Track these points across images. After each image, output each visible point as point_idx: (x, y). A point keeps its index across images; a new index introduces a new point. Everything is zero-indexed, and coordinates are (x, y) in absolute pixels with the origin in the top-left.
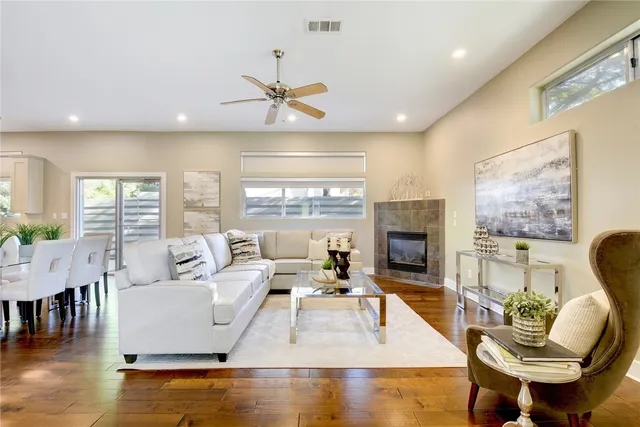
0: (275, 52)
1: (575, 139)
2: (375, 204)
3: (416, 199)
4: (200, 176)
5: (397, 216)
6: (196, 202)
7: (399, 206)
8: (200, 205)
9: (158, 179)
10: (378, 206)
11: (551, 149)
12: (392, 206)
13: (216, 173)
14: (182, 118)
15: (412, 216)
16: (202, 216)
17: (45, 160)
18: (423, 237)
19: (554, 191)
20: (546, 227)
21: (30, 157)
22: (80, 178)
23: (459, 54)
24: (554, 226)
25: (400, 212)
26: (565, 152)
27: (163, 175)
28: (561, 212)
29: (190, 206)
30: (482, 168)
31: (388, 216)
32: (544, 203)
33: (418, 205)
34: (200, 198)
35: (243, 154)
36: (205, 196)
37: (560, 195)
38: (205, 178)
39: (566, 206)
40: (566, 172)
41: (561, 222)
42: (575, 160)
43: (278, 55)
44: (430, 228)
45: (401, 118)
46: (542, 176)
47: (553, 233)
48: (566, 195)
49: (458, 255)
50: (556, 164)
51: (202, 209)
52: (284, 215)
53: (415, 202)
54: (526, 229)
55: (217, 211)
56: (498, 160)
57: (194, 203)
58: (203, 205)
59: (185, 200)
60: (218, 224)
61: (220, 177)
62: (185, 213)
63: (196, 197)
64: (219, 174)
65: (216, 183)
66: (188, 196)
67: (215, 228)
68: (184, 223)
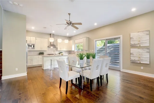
4: (139, 33)
6: (137, 44)
8: (139, 45)
9: (119, 38)
13: (147, 31)
16: (140, 50)
17: (89, 38)
21: (86, 37)
22: (96, 41)
27: (121, 36)
29: (133, 46)
34: (139, 43)
36: (141, 42)
38: (141, 34)
51: (140, 47)
55: (147, 48)
57: (136, 45)
58: (140, 46)
59: (131, 44)
60: (149, 54)
61: (150, 33)
62: (131, 49)
63: (136, 42)
64: (149, 31)
65: (147, 35)
66: (132, 43)
67: (147, 55)
68: (130, 53)
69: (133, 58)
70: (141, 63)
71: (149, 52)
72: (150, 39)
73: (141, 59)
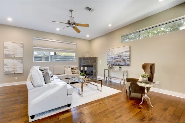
0: (71, 10)
1: (130, 47)
2: (79, 58)
3: (90, 57)
4: (14, 44)
5: (85, 61)
7: (86, 59)
8: (13, 56)
10: (80, 59)
11: (126, 48)
12: (84, 59)
13: (21, 44)
14: (10, 19)
15: (89, 61)
18: (92, 66)
19: (126, 57)
20: (125, 63)
23: (110, 25)
24: (126, 63)
25: (86, 60)
26: (128, 49)
28: (127, 60)
29: (7, 56)
30: (109, 51)
31: (83, 61)
32: (124, 59)
33: (91, 58)
35: (34, 38)
36: (16, 53)
37: (127, 57)
38: (15, 45)
39: (129, 59)
40: (128, 53)
41: (127, 62)
42: (130, 51)
43: (71, 11)
44: (94, 64)
45: (88, 36)
46: (123, 54)
47: (126, 64)
48: (129, 57)
49: (105, 70)
50: (127, 52)
51: (14, 58)
52: (50, 60)
53: (90, 58)
54: (120, 64)
55: (21, 59)
56: (113, 50)
57: (10, 55)
58: (15, 56)
59: (5, 54)
60: (22, 64)
61: (23, 46)
62: (5, 59)
63: (11, 53)
64: (23, 44)
65: (21, 48)
66: (6, 52)
67: (21, 66)
68: (4, 64)
69: (6, 70)
70: (16, 73)
71: (22, 63)
72: (23, 51)
73: (16, 69)
